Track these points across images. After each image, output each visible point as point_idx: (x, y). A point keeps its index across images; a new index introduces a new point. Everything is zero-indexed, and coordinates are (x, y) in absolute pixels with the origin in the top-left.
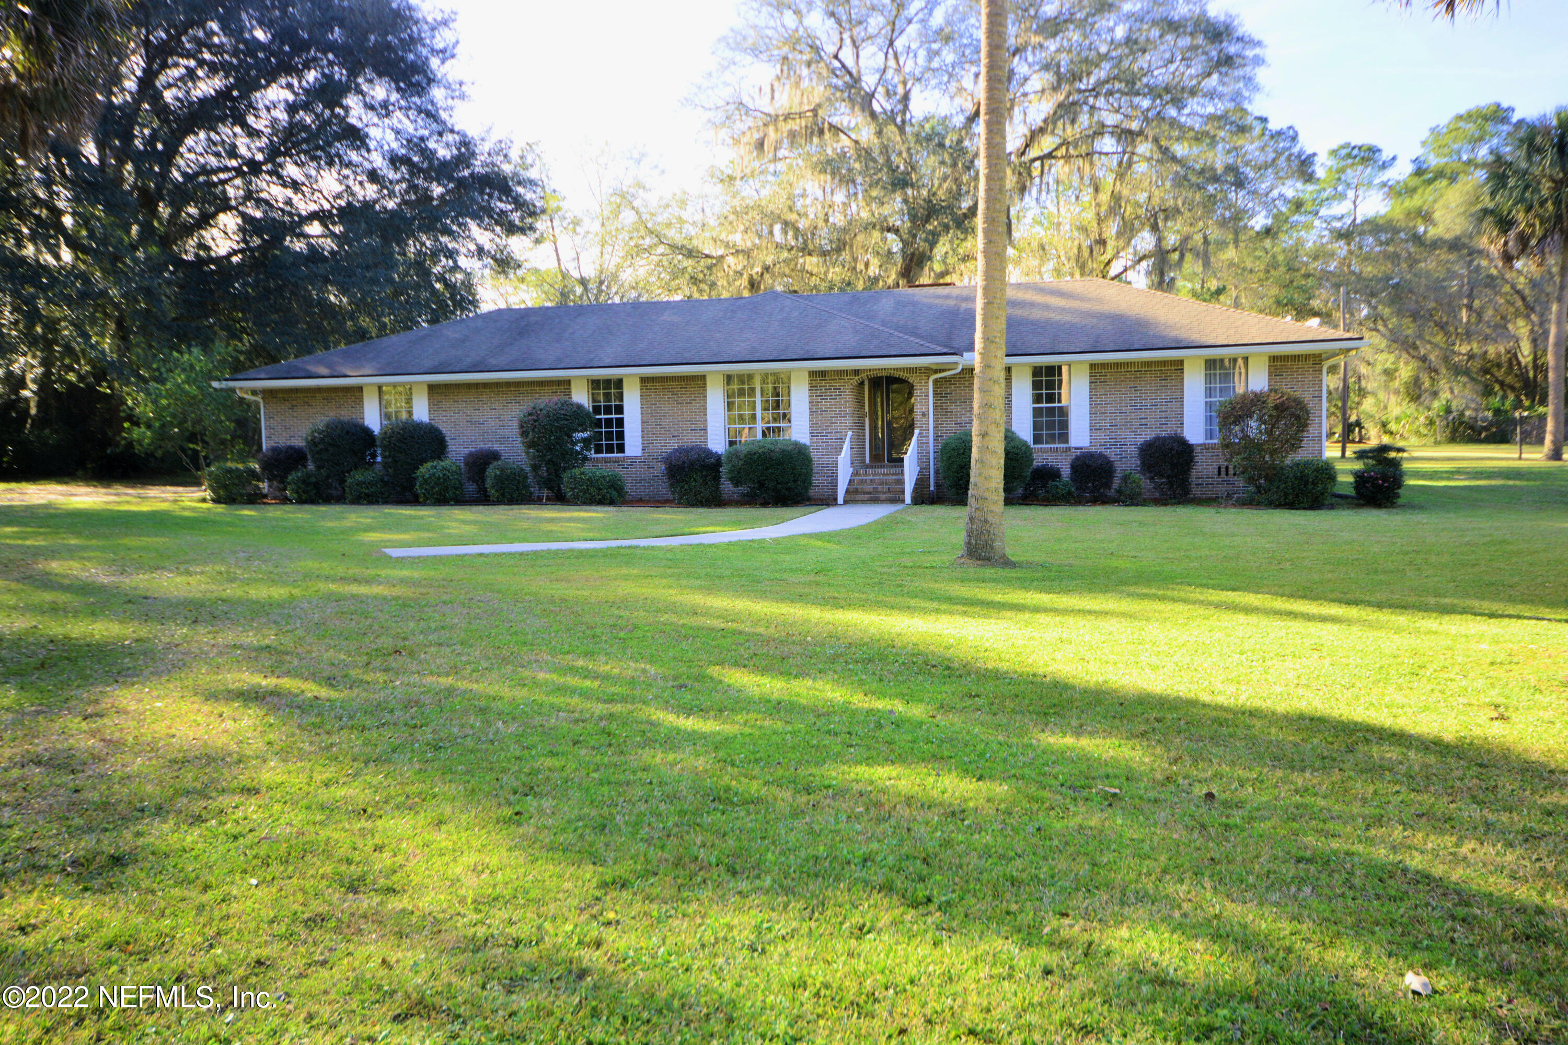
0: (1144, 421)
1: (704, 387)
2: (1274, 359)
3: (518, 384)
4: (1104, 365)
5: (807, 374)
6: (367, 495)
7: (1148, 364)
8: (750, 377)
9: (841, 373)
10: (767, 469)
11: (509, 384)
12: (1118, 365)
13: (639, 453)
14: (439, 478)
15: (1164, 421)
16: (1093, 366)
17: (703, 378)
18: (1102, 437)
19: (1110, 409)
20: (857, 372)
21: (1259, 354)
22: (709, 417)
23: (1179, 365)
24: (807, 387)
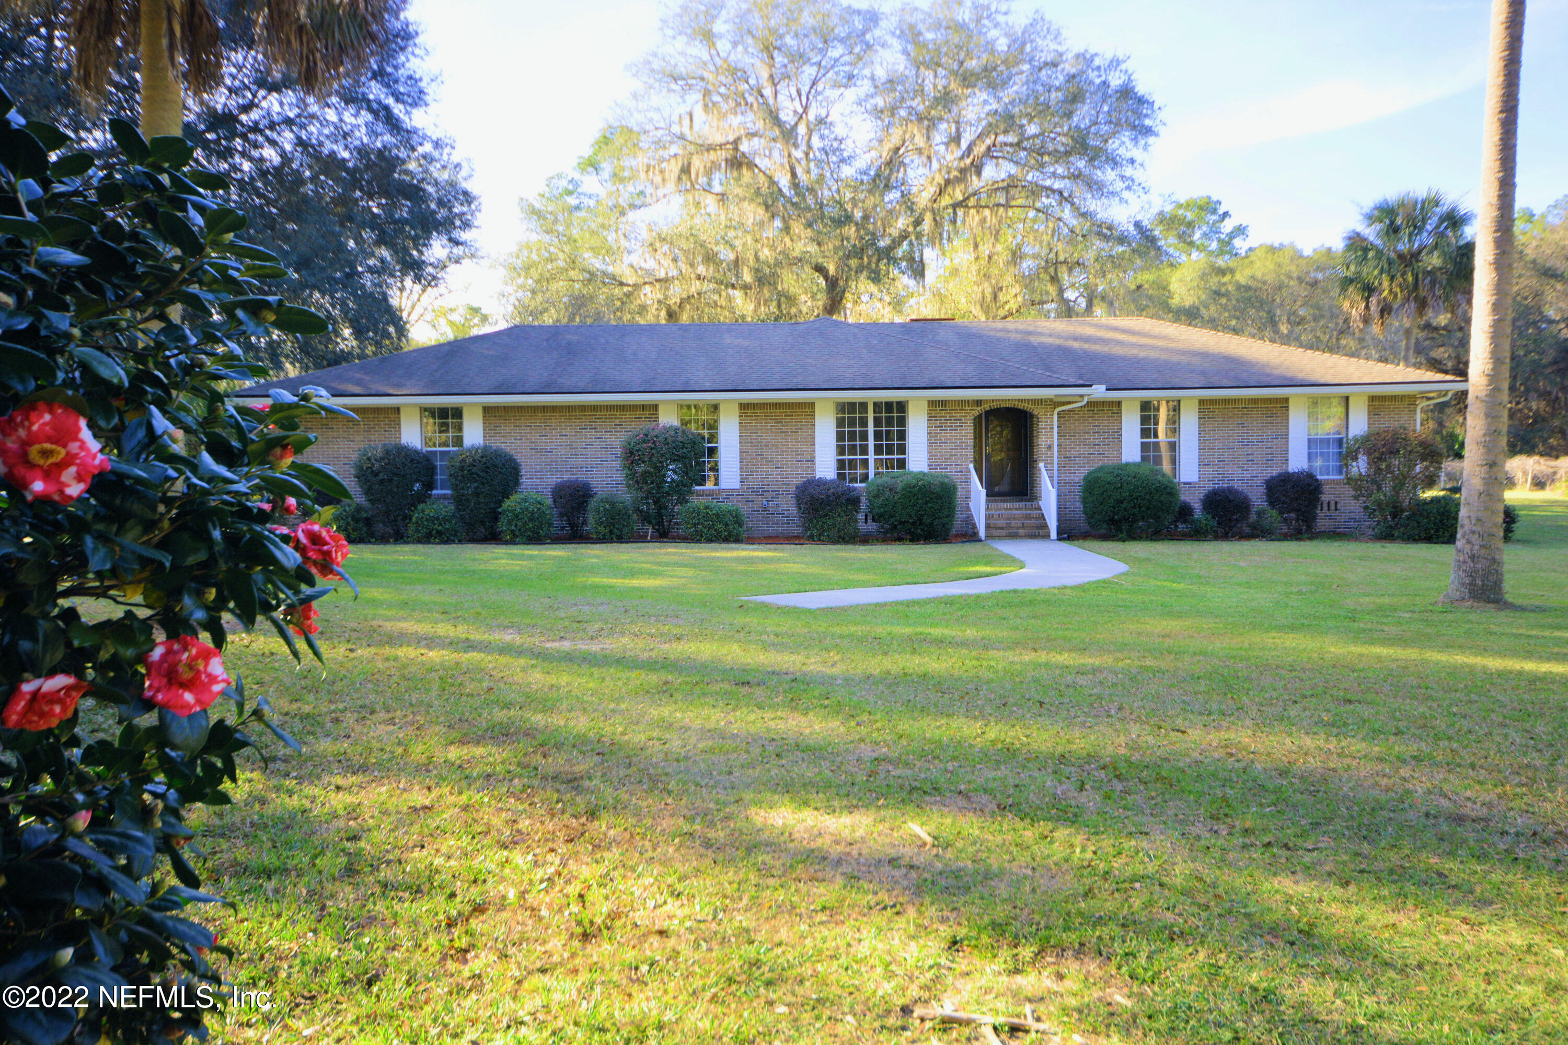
0: (1250, 457)
1: (812, 415)
2: (1373, 399)
3: (595, 408)
4: (1213, 402)
5: (925, 403)
6: (439, 533)
7: (1255, 401)
8: (863, 406)
9: (962, 403)
10: (926, 503)
11: (583, 408)
12: (1226, 401)
13: (737, 485)
14: (533, 513)
15: (1269, 457)
16: (1202, 402)
17: (811, 405)
18: (1210, 472)
19: (1218, 444)
20: (979, 403)
21: (1359, 394)
22: (817, 447)
23: (1284, 402)
24: (926, 417)
